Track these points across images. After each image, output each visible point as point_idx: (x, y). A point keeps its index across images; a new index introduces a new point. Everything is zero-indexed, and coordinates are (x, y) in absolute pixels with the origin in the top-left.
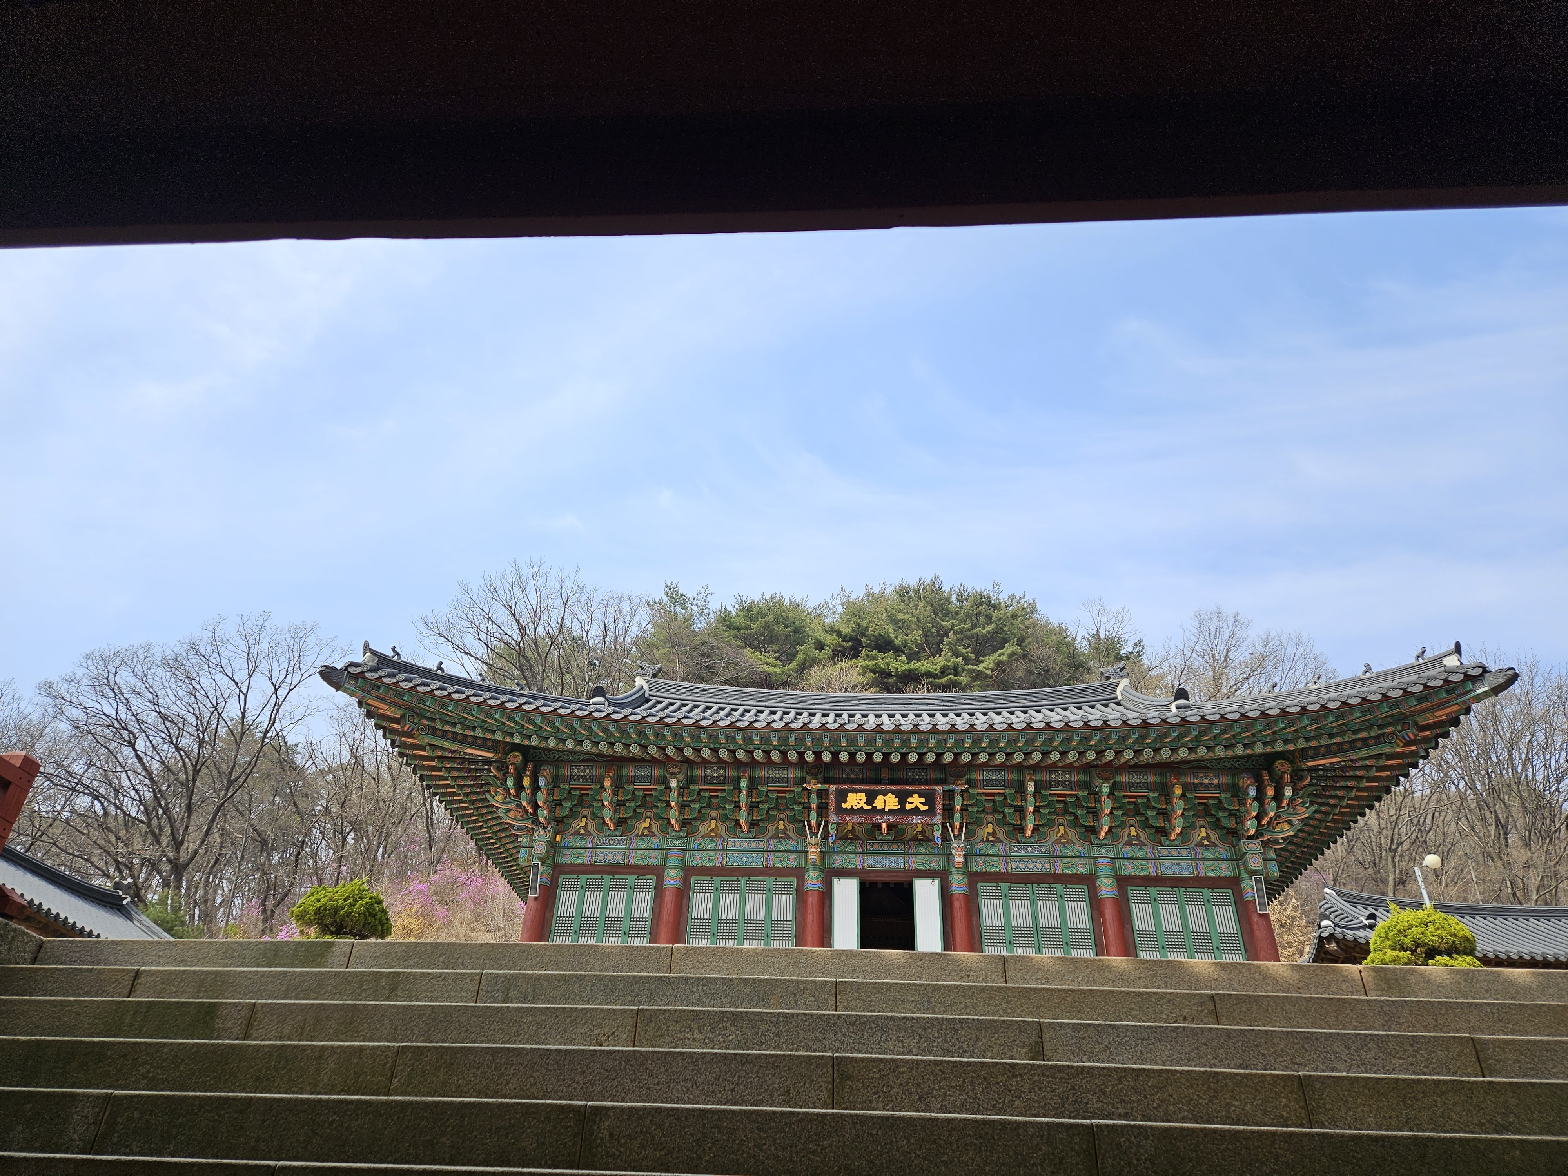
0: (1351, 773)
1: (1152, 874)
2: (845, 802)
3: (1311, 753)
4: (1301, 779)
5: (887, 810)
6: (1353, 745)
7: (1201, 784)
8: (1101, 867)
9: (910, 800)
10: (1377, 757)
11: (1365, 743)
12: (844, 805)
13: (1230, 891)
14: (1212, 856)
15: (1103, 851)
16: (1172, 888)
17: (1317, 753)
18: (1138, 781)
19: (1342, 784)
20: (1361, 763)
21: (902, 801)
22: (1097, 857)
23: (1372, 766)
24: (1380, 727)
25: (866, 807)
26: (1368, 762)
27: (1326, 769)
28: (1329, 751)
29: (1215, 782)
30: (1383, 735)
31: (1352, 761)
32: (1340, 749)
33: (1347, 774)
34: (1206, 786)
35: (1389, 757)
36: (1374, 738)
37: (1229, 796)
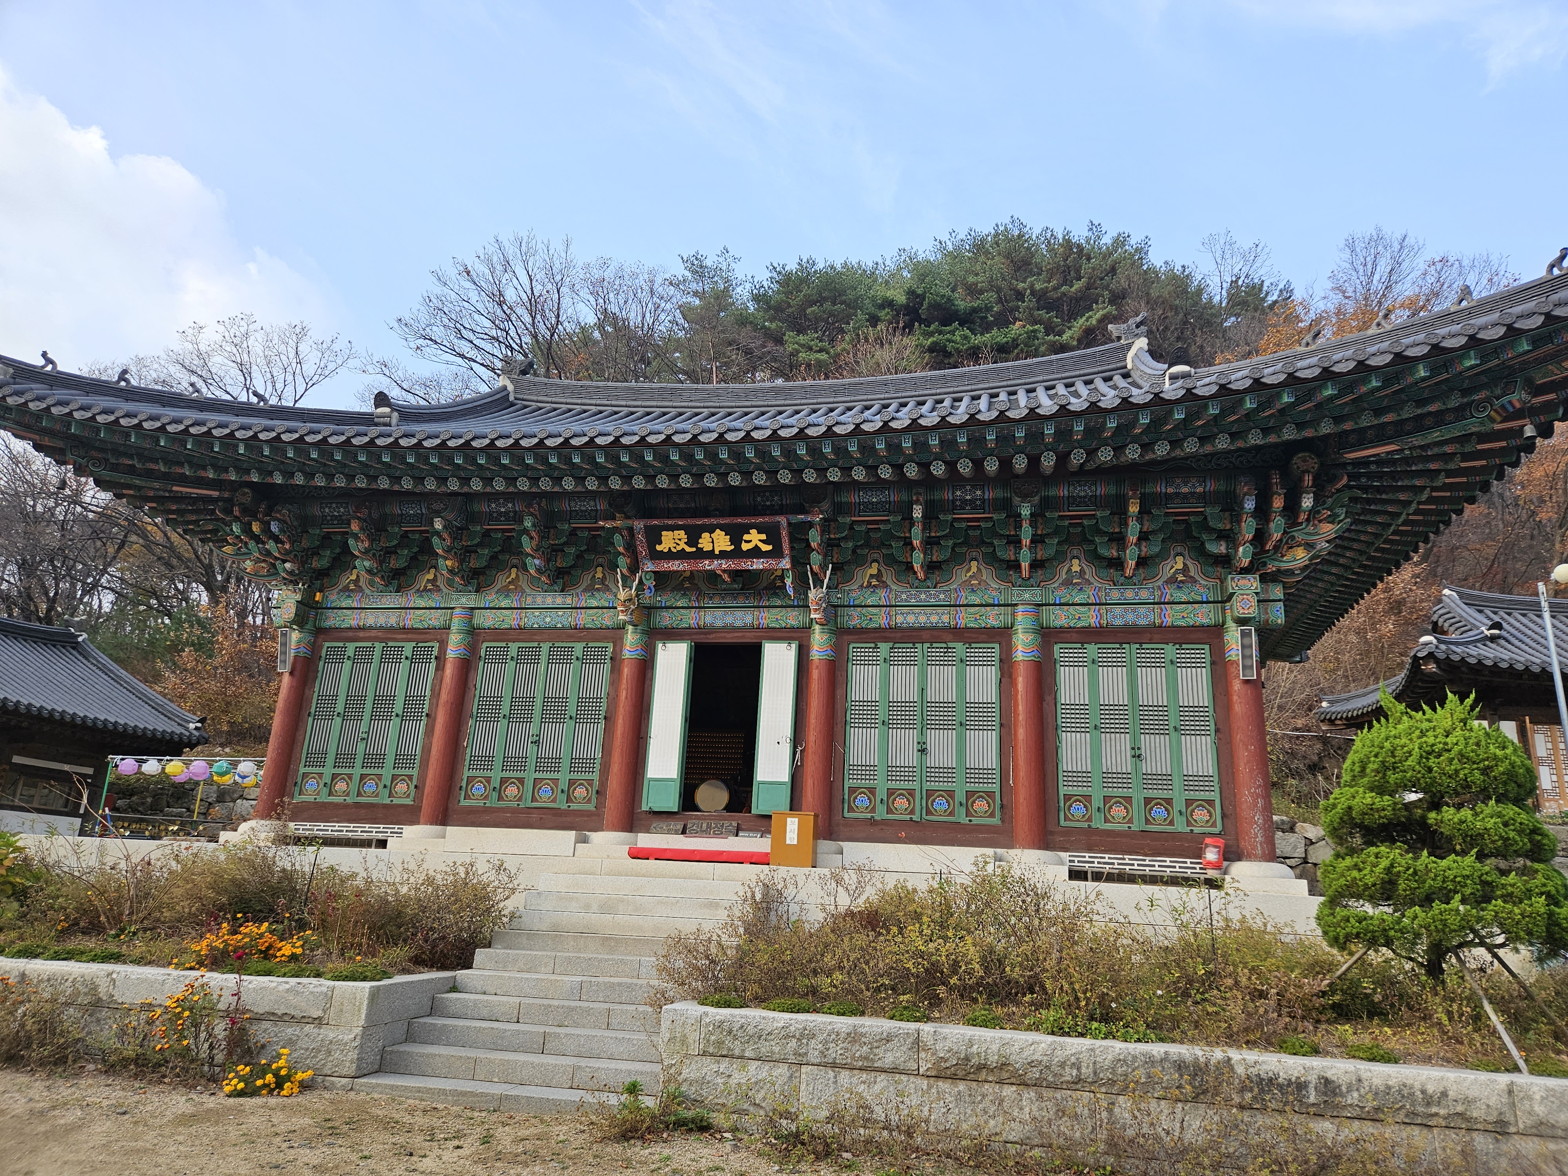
0: (1420, 467)
1: (1093, 625)
2: (660, 543)
3: (1352, 438)
4: (1334, 479)
5: (717, 552)
6: (1419, 424)
7: (1177, 494)
8: (1020, 618)
9: (746, 537)
10: (1464, 439)
11: (1439, 420)
12: (659, 548)
13: (1207, 647)
14: (1184, 598)
15: (1027, 596)
16: (1121, 644)
17: (1362, 438)
18: (1082, 494)
19: (1406, 482)
20: (1436, 450)
21: (736, 540)
22: (1016, 605)
23: (1455, 454)
24: (1465, 392)
25: (688, 549)
26: (1448, 449)
27: (1380, 461)
28: (1381, 435)
29: (1200, 489)
30: (1470, 404)
31: (1422, 447)
32: (1399, 430)
33: (1414, 468)
34: (1185, 497)
35: (1483, 437)
36: (1455, 410)
37: (1217, 509)
